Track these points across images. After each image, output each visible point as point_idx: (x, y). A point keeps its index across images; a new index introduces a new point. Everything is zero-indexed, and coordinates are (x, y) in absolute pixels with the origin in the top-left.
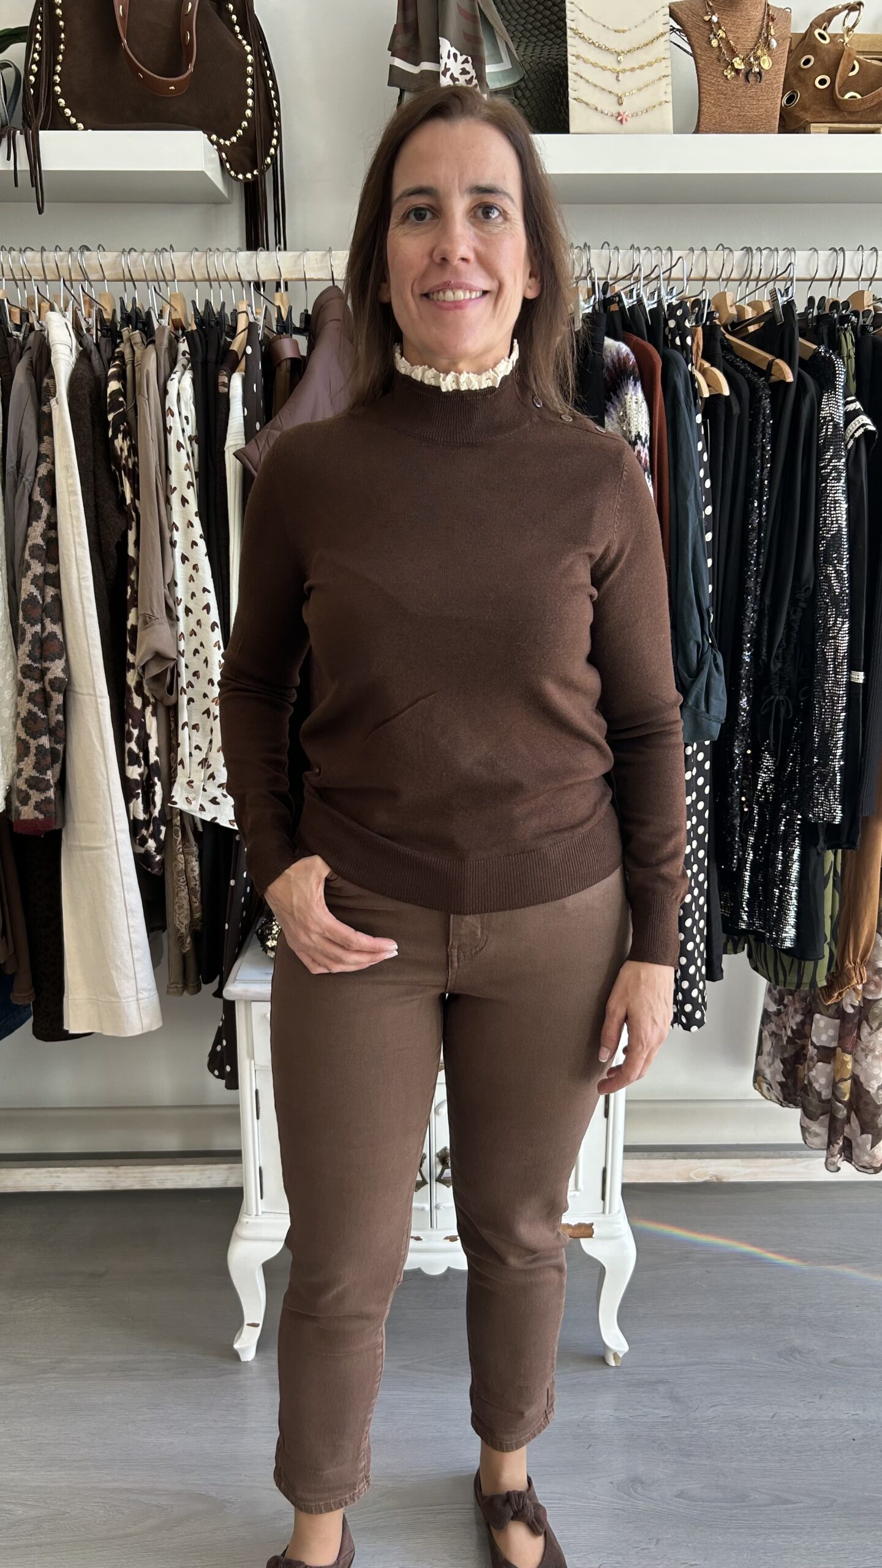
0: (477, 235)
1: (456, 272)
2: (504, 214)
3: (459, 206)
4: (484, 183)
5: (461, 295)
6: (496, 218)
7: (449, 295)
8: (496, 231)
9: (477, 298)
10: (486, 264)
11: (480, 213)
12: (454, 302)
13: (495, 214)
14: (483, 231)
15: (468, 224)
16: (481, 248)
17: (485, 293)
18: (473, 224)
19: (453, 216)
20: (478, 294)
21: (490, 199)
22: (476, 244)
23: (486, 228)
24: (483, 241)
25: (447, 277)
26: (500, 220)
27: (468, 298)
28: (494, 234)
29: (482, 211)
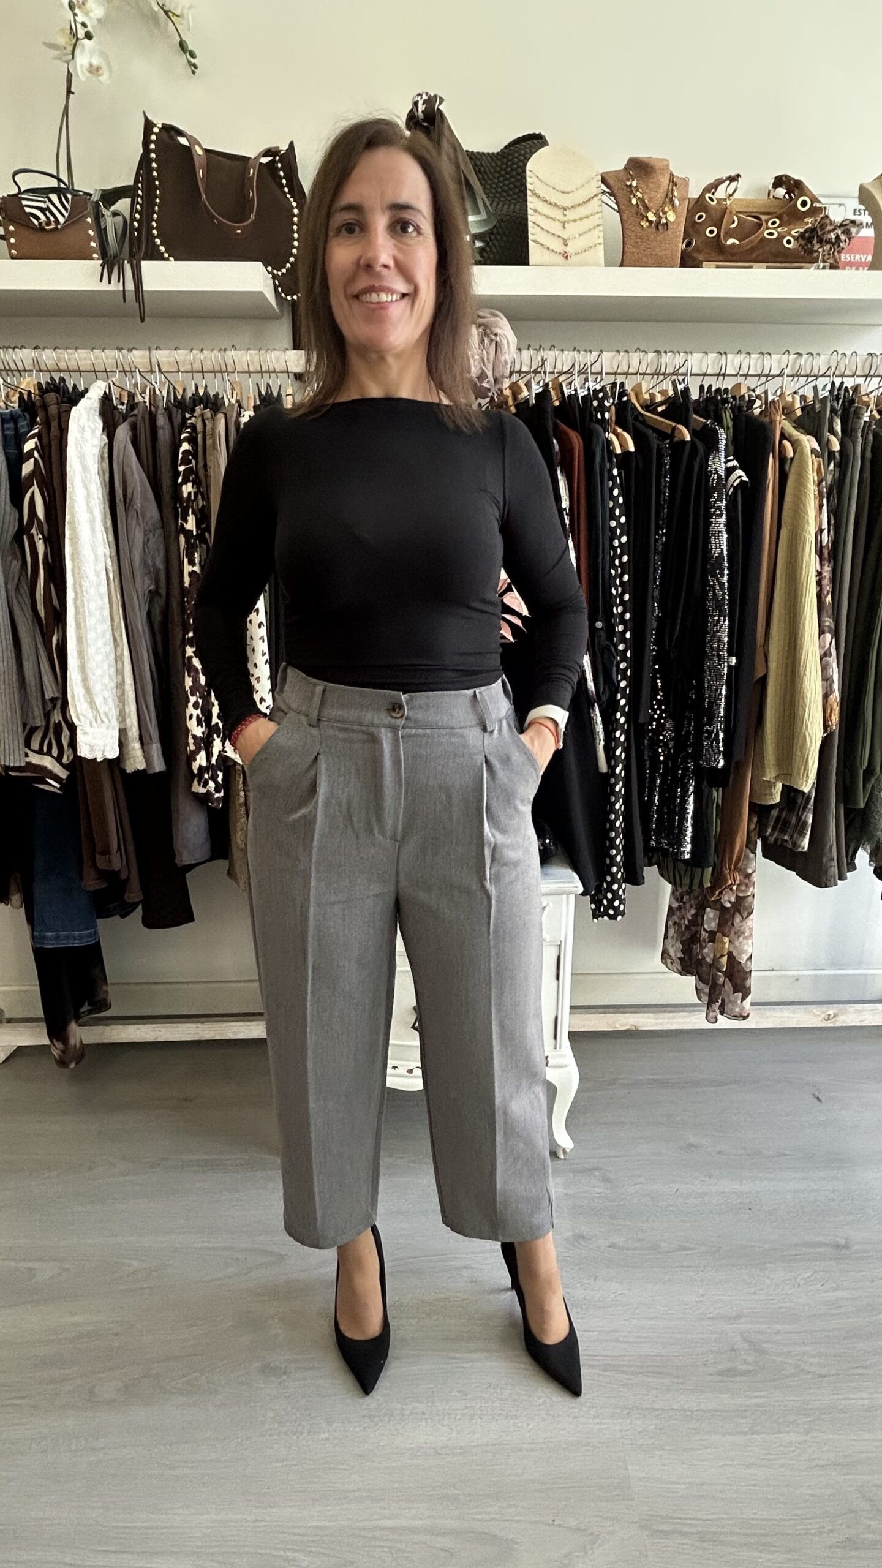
0: (395, 245)
1: (379, 276)
2: (418, 230)
3: (380, 222)
4: (402, 200)
5: (384, 297)
6: (412, 232)
7: (374, 297)
8: (412, 242)
9: (396, 300)
10: (404, 271)
11: (398, 228)
12: (379, 303)
13: (411, 229)
14: (401, 242)
15: (389, 237)
16: (400, 257)
17: (404, 295)
18: (392, 237)
19: (376, 230)
20: (398, 297)
21: (406, 215)
22: (395, 252)
23: (404, 240)
24: (400, 250)
25: (372, 281)
26: (415, 234)
27: (389, 299)
28: (411, 246)
29: (400, 226)
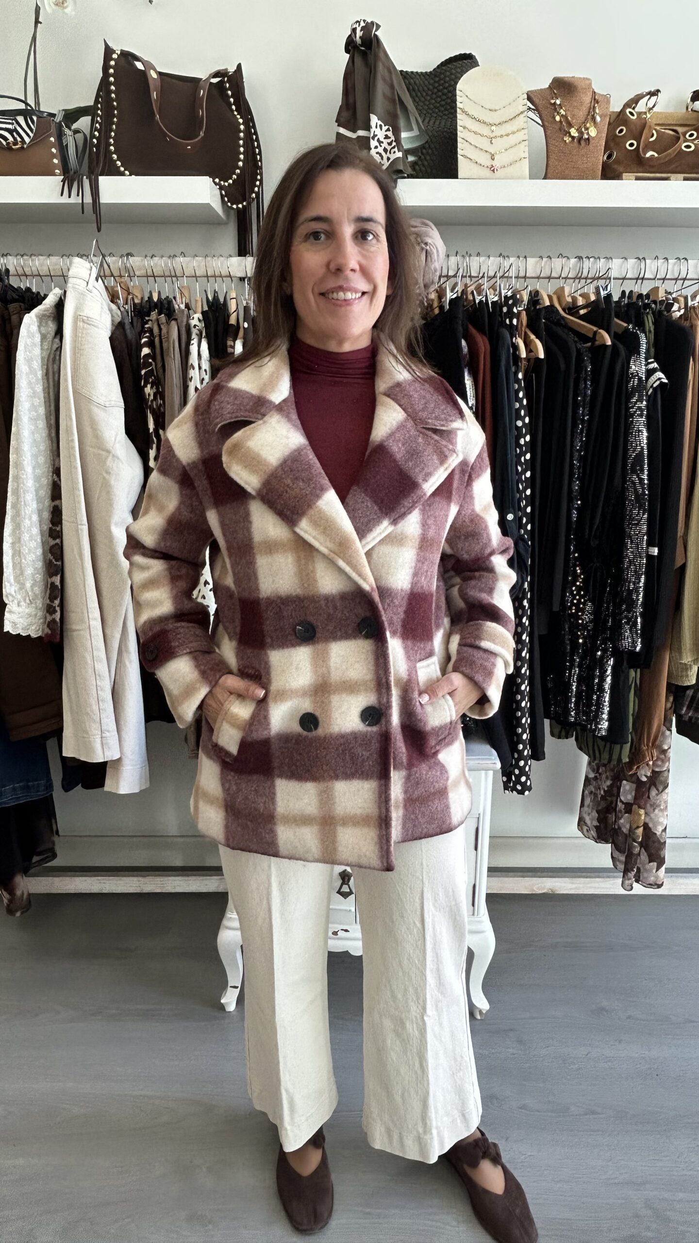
0: (360, 252)
1: (347, 279)
2: (376, 236)
3: (348, 230)
4: (365, 214)
5: (349, 295)
6: (371, 240)
7: (341, 295)
8: (372, 249)
9: (359, 298)
10: (365, 272)
11: (359, 236)
12: (345, 300)
13: (370, 237)
14: (364, 249)
15: (353, 244)
16: (364, 262)
17: (364, 293)
18: (356, 244)
19: (345, 239)
20: (360, 294)
21: (369, 226)
22: (360, 258)
23: (366, 247)
24: (364, 256)
25: (341, 283)
26: (374, 241)
27: (353, 297)
28: (371, 252)
29: (362, 235)
